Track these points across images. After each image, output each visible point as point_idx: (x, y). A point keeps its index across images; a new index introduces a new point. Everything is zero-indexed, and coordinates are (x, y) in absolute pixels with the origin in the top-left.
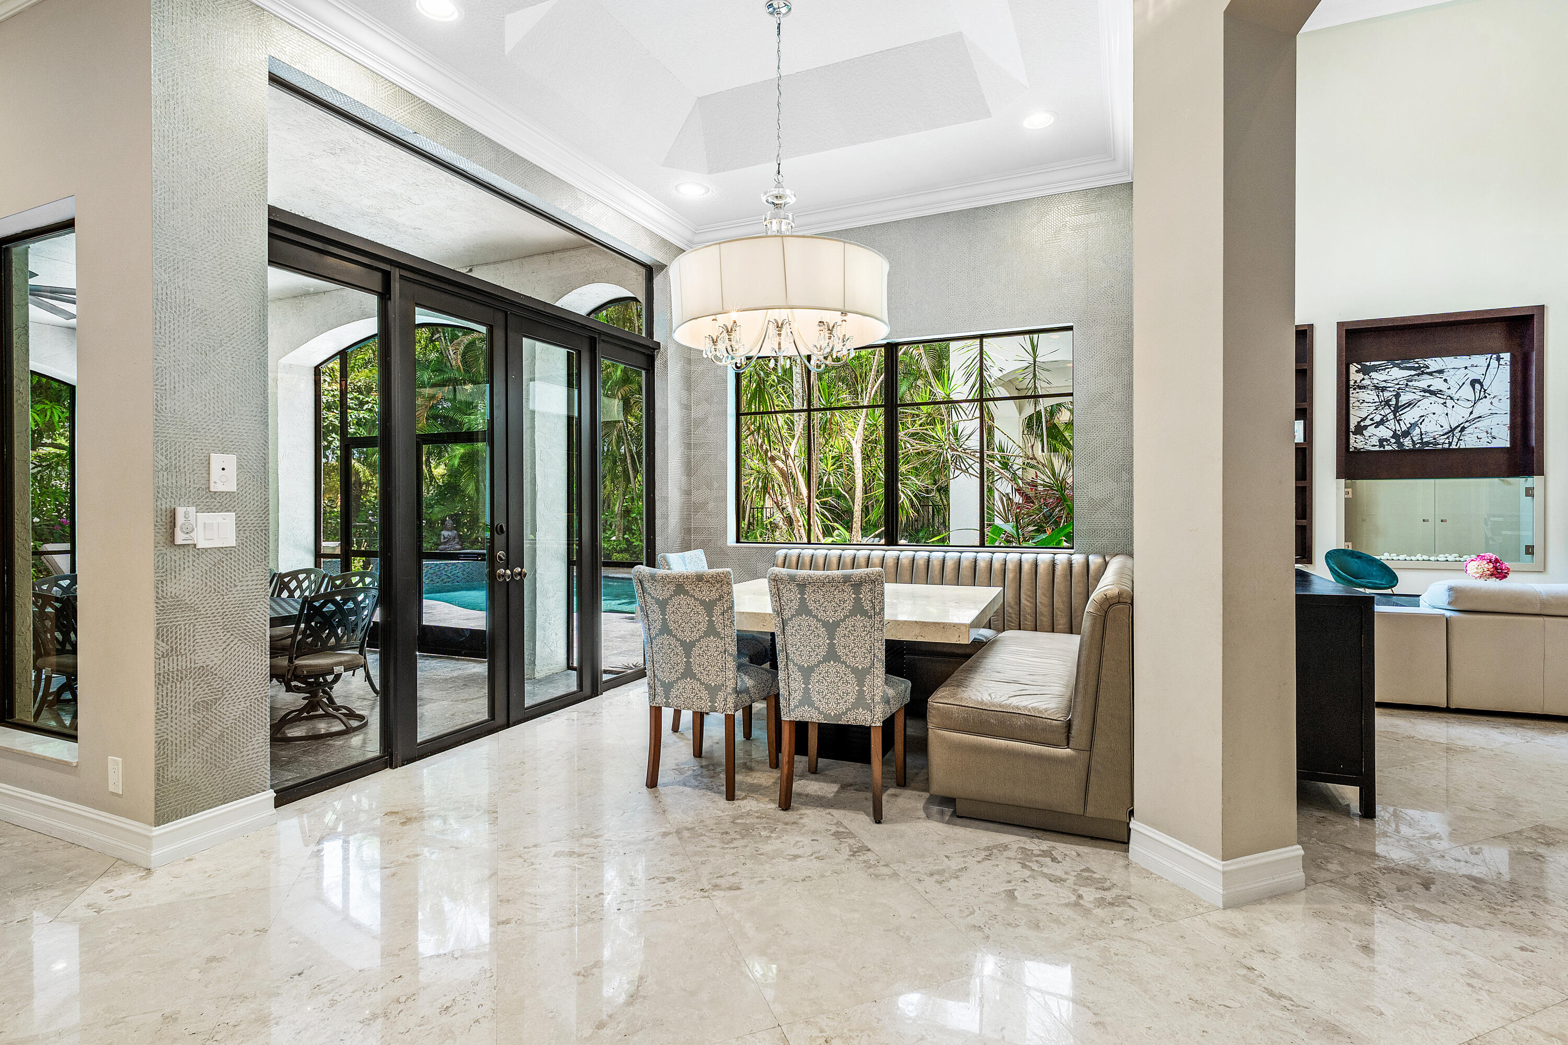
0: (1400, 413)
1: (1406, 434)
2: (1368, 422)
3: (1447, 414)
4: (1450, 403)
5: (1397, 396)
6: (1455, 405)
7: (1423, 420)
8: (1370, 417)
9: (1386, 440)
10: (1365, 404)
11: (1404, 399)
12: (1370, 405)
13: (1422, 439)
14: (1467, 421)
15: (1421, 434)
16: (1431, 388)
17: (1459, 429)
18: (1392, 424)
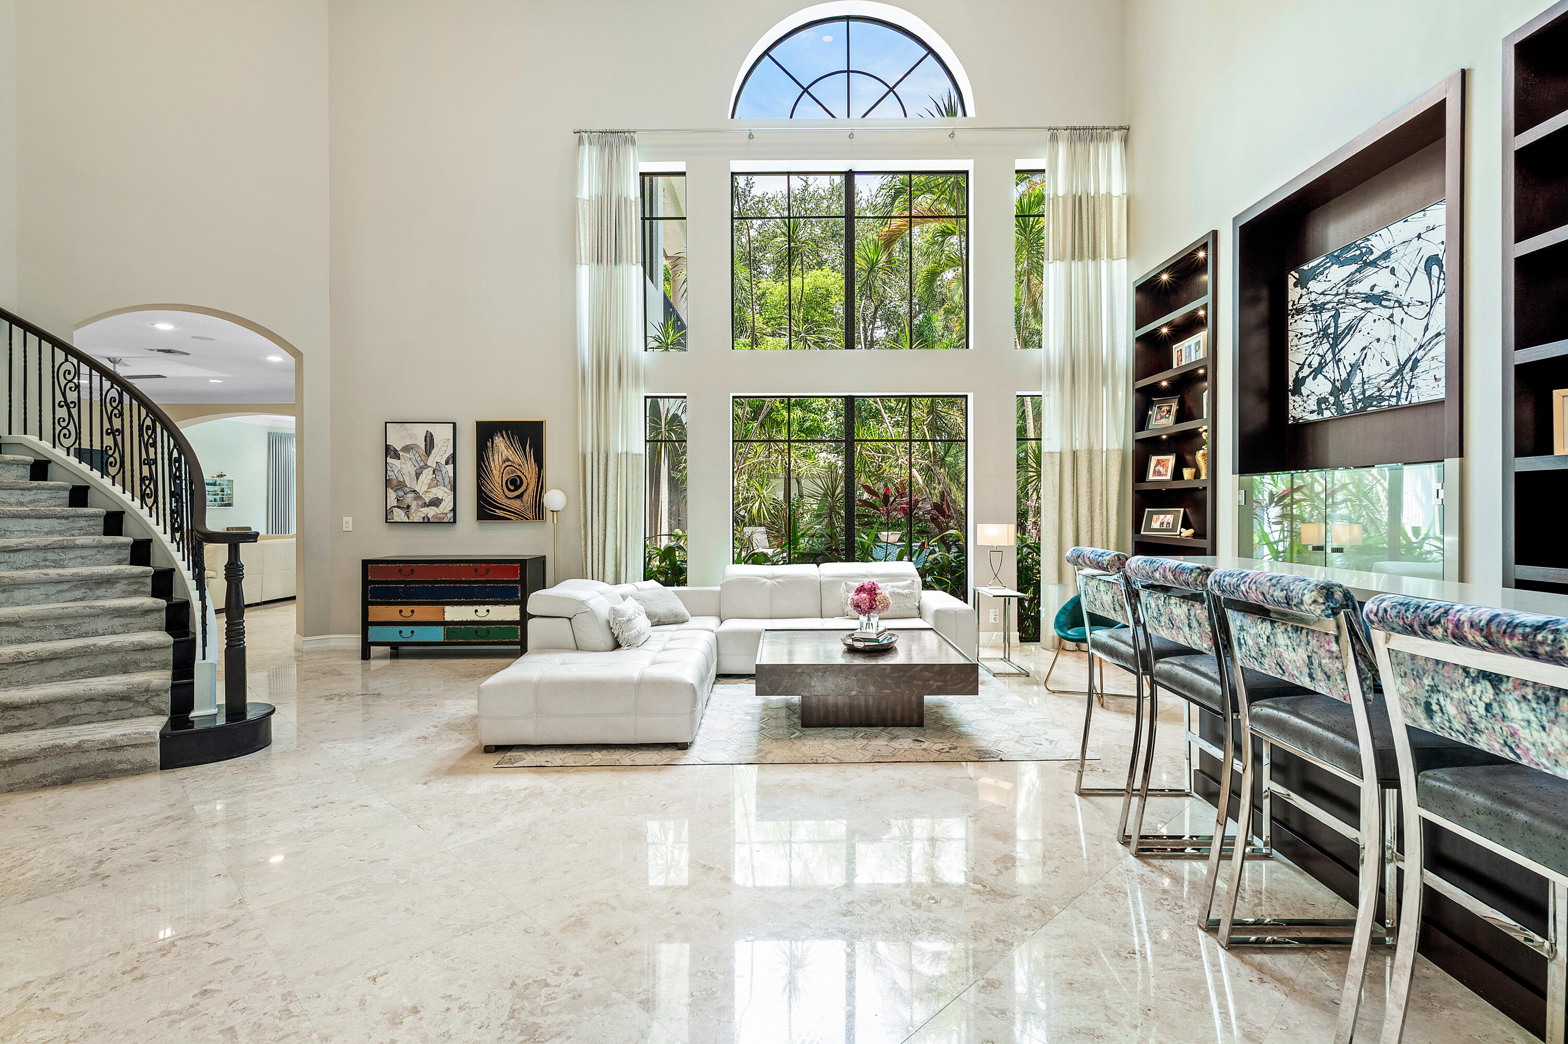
0: (1340, 347)
1: (1346, 384)
2: (1306, 371)
3: (1394, 339)
4: (1398, 314)
5: (1336, 317)
6: (1405, 316)
7: (1366, 354)
8: (1307, 362)
9: (1325, 400)
10: (1304, 340)
11: (1345, 319)
12: (1308, 339)
13: (1364, 392)
14: (1421, 347)
15: (1364, 383)
16: (1377, 291)
17: (1410, 363)
18: (1329, 370)
